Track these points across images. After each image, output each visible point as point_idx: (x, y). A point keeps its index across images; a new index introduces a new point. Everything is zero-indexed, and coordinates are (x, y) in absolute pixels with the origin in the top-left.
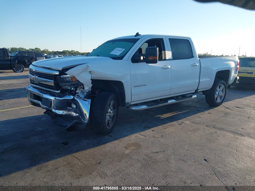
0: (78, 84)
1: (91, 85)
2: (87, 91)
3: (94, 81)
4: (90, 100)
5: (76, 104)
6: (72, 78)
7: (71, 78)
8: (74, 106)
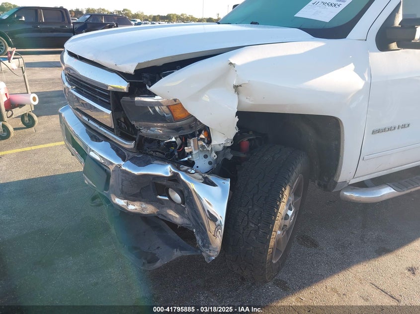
0: (191, 127)
1: (233, 131)
2: (221, 148)
3: (245, 118)
4: (228, 183)
5: (181, 193)
6: (172, 107)
7: (168, 107)
8: (177, 197)
